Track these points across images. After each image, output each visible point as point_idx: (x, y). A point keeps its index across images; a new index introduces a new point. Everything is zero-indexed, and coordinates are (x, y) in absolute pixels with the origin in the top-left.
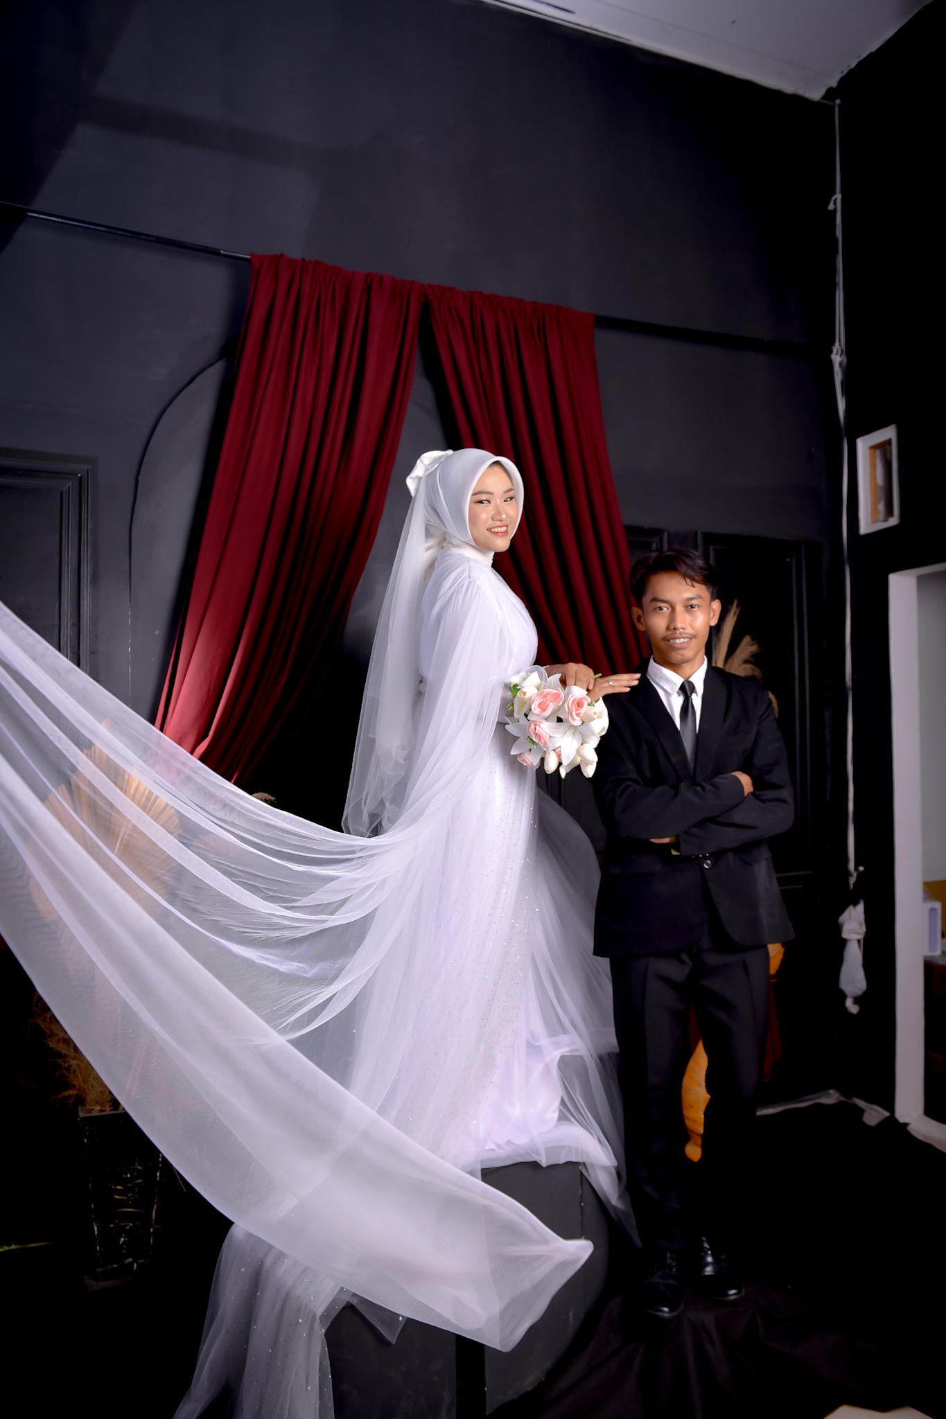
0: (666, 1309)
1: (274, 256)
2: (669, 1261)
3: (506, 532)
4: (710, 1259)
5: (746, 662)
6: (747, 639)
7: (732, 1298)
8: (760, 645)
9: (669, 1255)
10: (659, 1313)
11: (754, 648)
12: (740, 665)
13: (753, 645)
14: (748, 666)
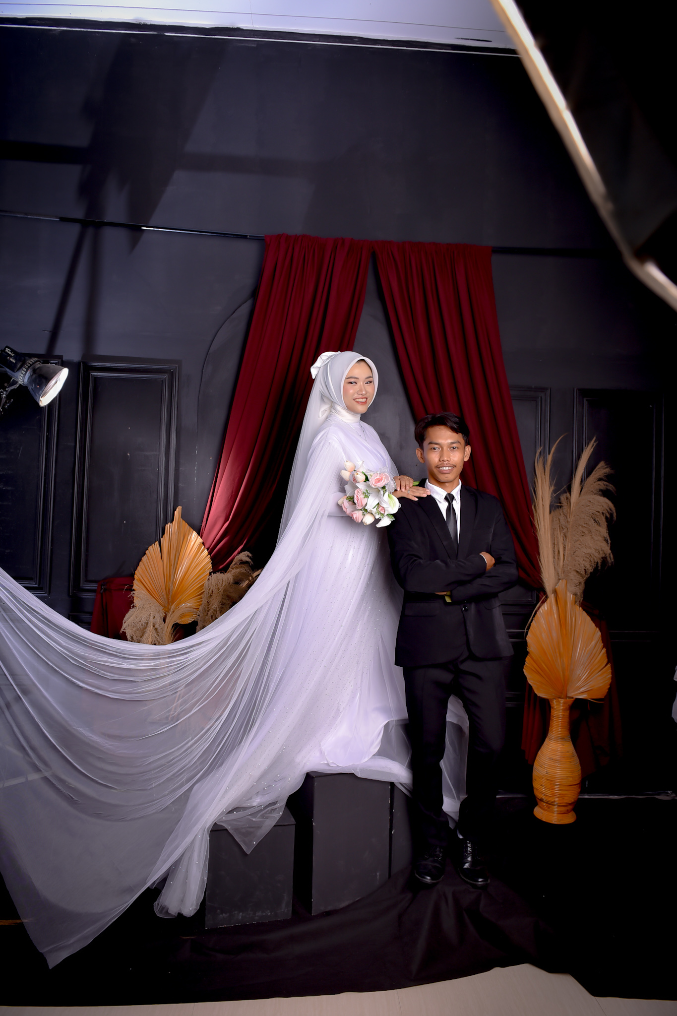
0: (429, 878)
1: (279, 235)
2: (438, 853)
3: (366, 402)
4: (469, 859)
5: (600, 480)
6: (602, 464)
7: (480, 883)
8: (612, 468)
9: (438, 849)
10: (424, 879)
11: (607, 470)
12: (595, 482)
13: (606, 468)
14: (601, 483)
